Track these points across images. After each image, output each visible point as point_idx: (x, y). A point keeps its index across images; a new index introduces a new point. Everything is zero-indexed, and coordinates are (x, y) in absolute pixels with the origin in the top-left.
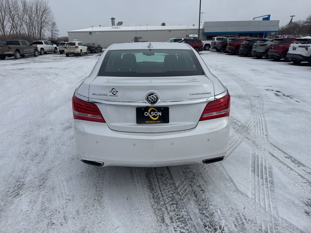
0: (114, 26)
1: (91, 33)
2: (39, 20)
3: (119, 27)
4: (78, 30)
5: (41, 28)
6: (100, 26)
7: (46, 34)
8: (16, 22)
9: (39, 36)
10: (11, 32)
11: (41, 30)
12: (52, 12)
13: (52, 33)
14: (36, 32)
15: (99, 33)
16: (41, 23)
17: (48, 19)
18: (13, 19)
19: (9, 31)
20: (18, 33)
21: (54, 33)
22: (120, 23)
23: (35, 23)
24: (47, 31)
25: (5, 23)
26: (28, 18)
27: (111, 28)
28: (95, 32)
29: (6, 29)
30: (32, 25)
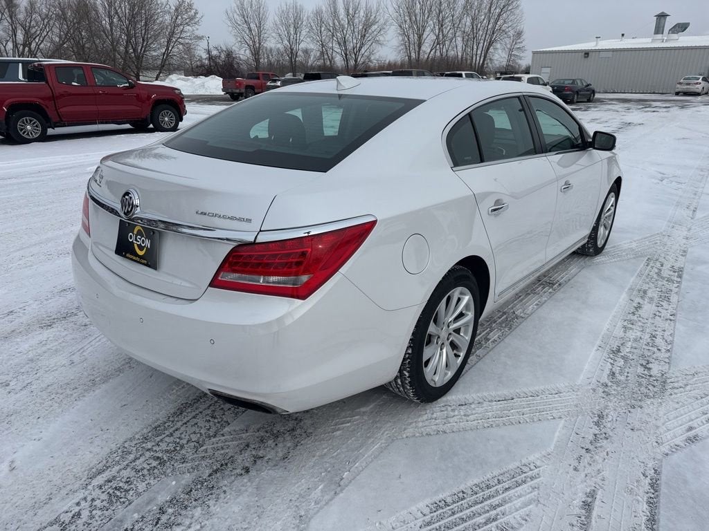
0: (659, 36)
1: (587, 54)
2: (489, 27)
3: (675, 36)
4: (560, 46)
5: (490, 44)
6: (623, 35)
7: (496, 57)
8: (445, 31)
9: (481, 62)
10: (432, 53)
11: (488, 49)
12: (520, 8)
13: (510, 55)
14: (479, 52)
15: (610, 54)
16: (493, 33)
17: (510, 24)
18: (442, 26)
19: (429, 51)
20: (444, 54)
21: (514, 55)
22: (681, 28)
23: (481, 33)
24: (500, 51)
25: (425, 36)
26: (468, 24)
27: (649, 40)
28: (599, 51)
29: (423, 48)
30: (474, 39)
